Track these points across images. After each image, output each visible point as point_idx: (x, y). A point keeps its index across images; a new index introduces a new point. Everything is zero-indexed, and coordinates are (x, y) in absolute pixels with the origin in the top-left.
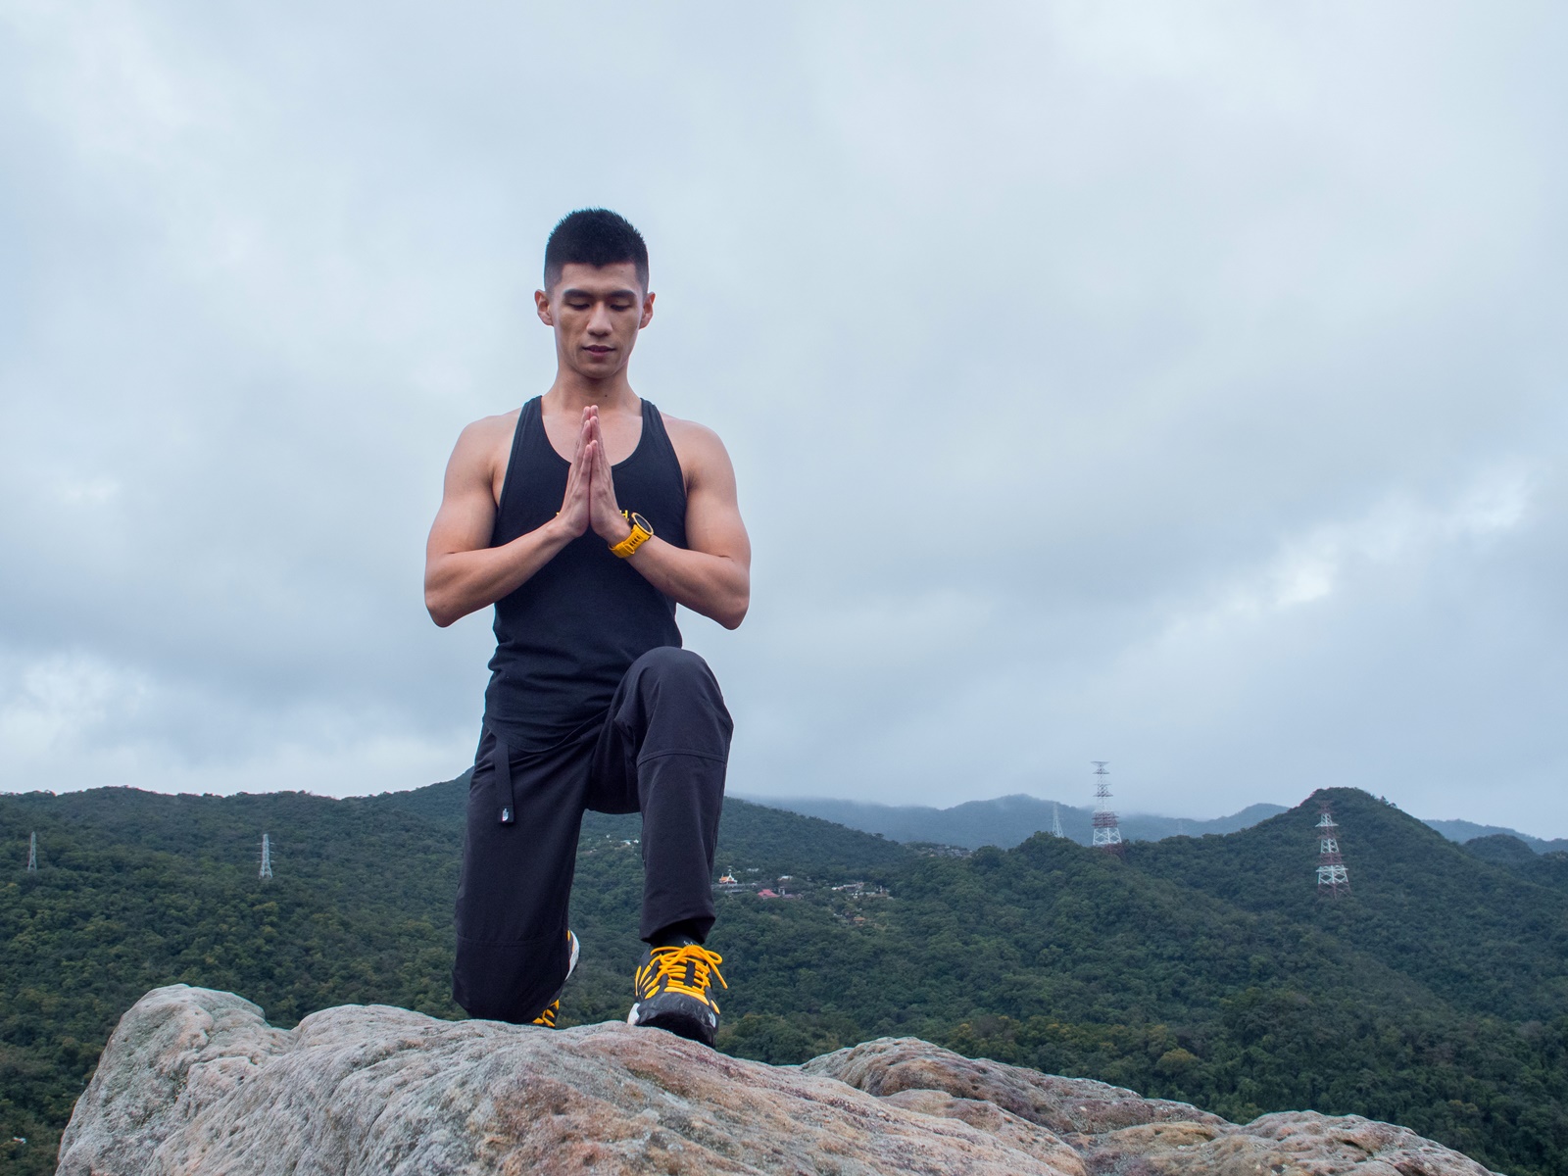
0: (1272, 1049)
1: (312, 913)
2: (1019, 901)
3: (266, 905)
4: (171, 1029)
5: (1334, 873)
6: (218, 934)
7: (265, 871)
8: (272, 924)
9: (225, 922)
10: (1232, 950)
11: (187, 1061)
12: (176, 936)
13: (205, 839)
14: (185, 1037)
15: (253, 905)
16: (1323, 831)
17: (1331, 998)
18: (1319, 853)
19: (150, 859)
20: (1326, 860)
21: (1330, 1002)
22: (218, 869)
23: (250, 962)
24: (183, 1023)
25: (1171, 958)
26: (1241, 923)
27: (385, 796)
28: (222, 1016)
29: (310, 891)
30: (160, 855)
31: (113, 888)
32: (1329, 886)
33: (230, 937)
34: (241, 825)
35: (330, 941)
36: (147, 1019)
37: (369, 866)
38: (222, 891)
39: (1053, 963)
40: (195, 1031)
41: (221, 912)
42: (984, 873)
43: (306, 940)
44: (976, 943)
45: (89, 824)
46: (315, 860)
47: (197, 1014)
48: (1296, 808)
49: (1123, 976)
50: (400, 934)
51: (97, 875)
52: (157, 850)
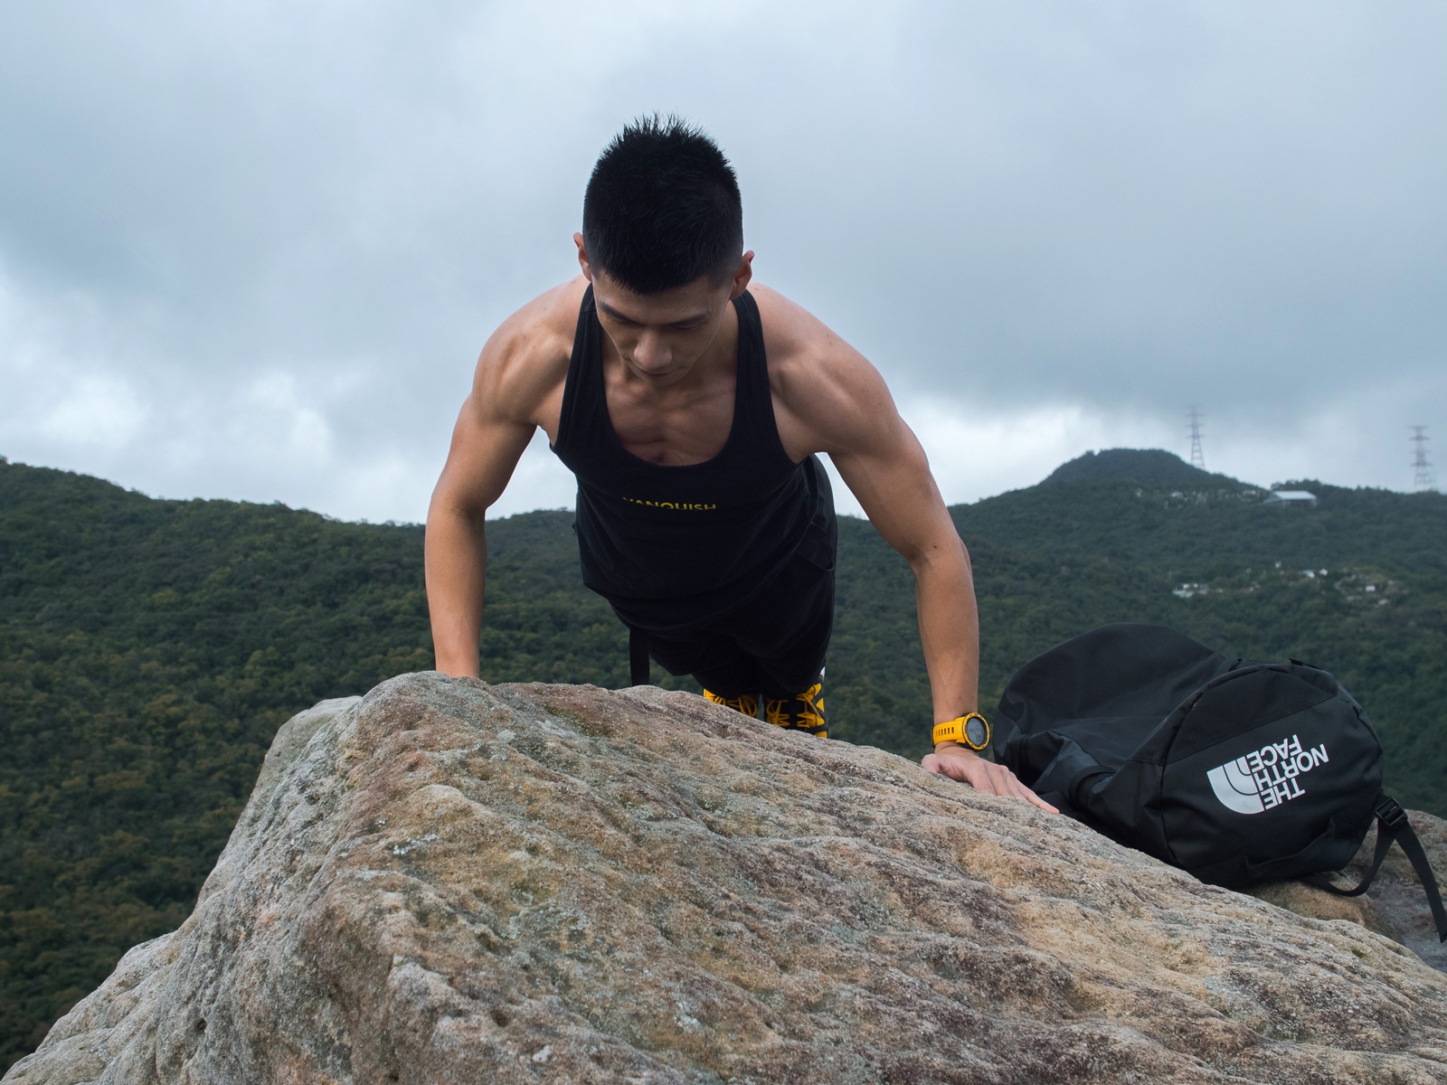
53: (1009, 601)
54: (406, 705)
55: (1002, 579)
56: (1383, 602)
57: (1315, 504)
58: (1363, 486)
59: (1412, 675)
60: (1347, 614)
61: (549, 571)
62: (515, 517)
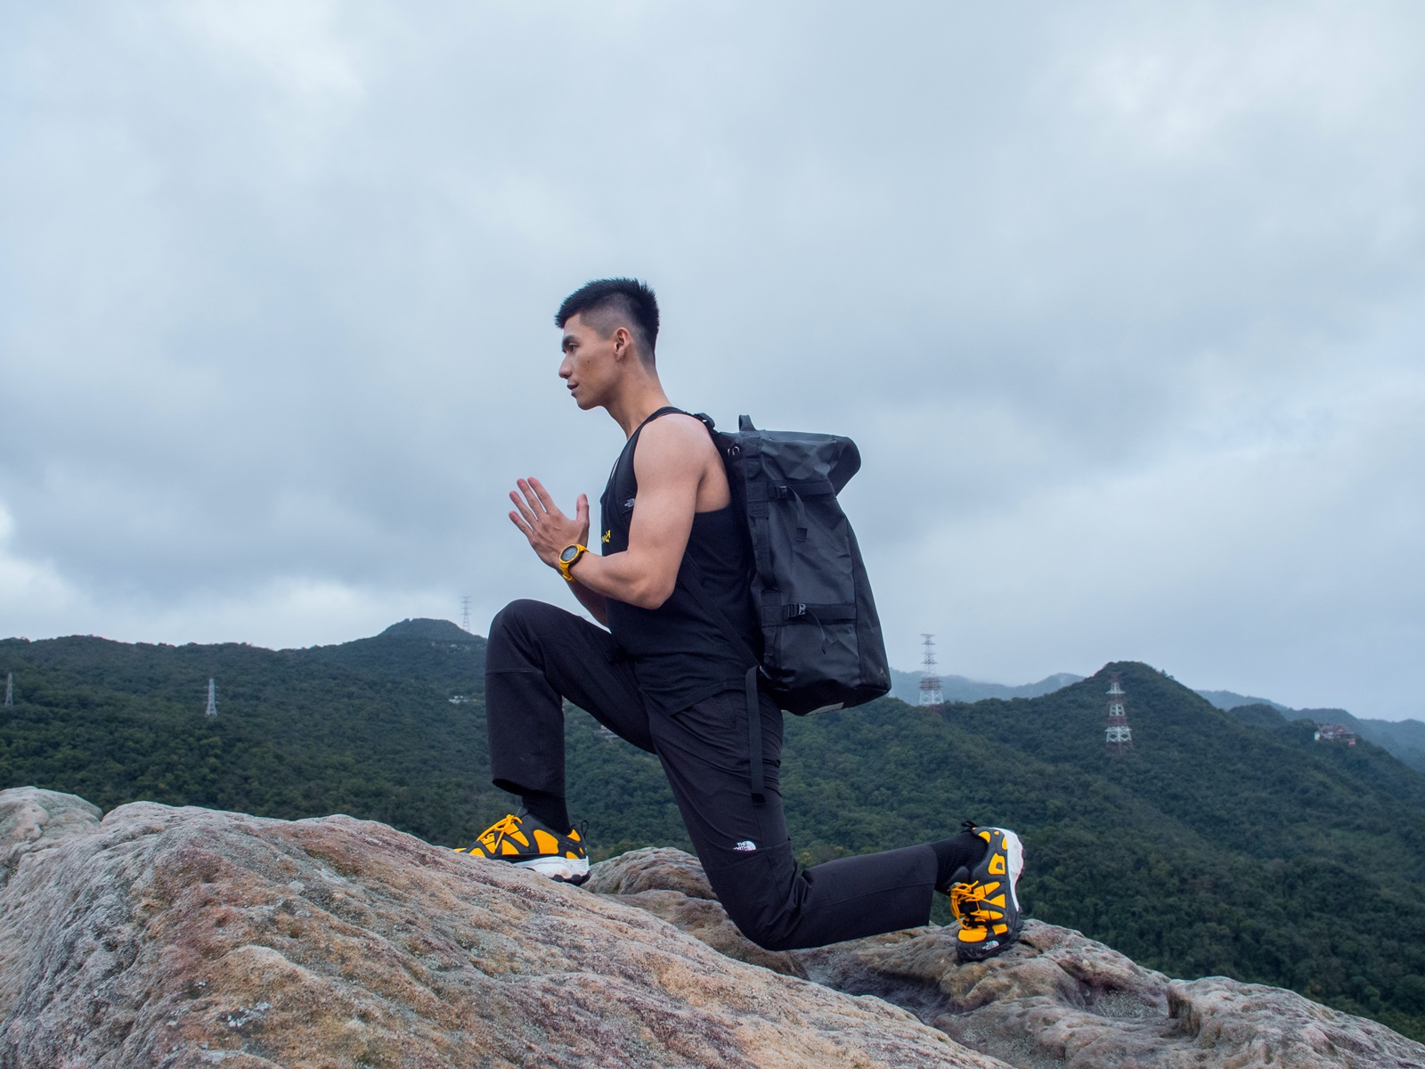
0: (1063, 878)
1: (250, 747)
2: (855, 750)
3: (211, 740)
4: (10, 824)
5: (1120, 733)
6: (169, 764)
7: (211, 710)
8: (216, 756)
9: (175, 754)
10: (1032, 795)
11: (19, 851)
12: (133, 765)
13: (159, 682)
14: (20, 831)
15: (199, 739)
16: (1112, 698)
17: (1113, 837)
18: (1108, 716)
19: (111, 698)
20: (1114, 722)
21: (1112, 840)
22: (170, 708)
23: (197, 788)
24: (19, 819)
25: (981, 801)
26: (1041, 773)
27: (316, 648)
28: (59, 813)
29: (249, 729)
30: (120, 695)
31: (79, 722)
32: (1116, 744)
33: (181, 766)
34: (190, 670)
35: (266, 772)
37: (301, 708)
38: (174, 727)
39: (882, 803)
40: (30, 825)
41: (172, 744)
42: (827, 727)
43: (245, 770)
44: (818, 785)
45: (58, 667)
46: (254, 702)
47: (34, 811)
48: (1091, 678)
49: (941, 815)
50: (326, 767)
51: (64, 711)
52: (118, 690)
53: (357, 702)
54: (202, 857)
55: (353, 689)
59: (575, 750)
61: (78, 673)
62: (60, 639)
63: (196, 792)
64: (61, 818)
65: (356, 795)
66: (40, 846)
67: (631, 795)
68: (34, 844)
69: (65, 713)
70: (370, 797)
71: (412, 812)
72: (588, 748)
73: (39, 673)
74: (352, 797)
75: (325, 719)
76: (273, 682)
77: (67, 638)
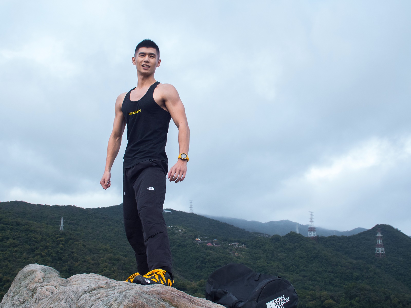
0: (359, 302)
1: (74, 242)
2: (284, 252)
3: (61, 238)
4: (33, 277)
5: (380, 250)
6: (46, 246)
7: (61, 228)
8: (63, 244)
9: (48, 243)
10: (348, 271)
11: (37, 286)
12: (34, 246)
13: (44, 218)
14: (36, 279)
15: (57, 238)
16: (378, 237)
17: (377, 288)
18: (376, 244)
19: (28, 223)
20: (379, 246)
21: (377, 289)
22: (48, 227)
23: (55, 255)
24: (36, 275)
25: (329, 272)
26: (351, 263)
27: (98, 208)
28: (48, 274)
29: (74, 235)
30: (31, 222)
31: (16, 231)
32: (379, 254)
33: (50, 247)
34: (55, 214)
35: (79, 250)
36: (26, 273)
37: (93, 229)
38: (49, 234)
39: (294, 271)
40: (40, 277)
41: (48, 240)
42: (275, 243)
43: (72, 249)
44: (271, 263)
45: (10, 211)
46: (76, 226)
47: (40, 273)
48: (370, 230)
49: (314, 276)
50: (100, 250)
51: (11, 227)
52: (30, 220)
53: (112, 227)
55: (110, 223)
56: (182, 233)
57: (171, 213)
58: (180, 211)
59: (186, 247)
60: (175, 235)
61: (17, 214)
62: (11, 202)
63: (55, 257)
64: (49, 275)
65: (110, 260)
66: (43, 285)
67: (205, 264)
68: (41, 284)
69: (11, 228)
70: (115, 260)
71: (129, 266)
72: (191, 246)
73: (3, 213)
74: (108, 261)
75: (100, 233)
76: (83, 219)
77: (14, 201)
